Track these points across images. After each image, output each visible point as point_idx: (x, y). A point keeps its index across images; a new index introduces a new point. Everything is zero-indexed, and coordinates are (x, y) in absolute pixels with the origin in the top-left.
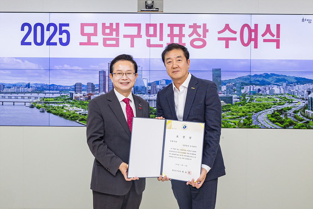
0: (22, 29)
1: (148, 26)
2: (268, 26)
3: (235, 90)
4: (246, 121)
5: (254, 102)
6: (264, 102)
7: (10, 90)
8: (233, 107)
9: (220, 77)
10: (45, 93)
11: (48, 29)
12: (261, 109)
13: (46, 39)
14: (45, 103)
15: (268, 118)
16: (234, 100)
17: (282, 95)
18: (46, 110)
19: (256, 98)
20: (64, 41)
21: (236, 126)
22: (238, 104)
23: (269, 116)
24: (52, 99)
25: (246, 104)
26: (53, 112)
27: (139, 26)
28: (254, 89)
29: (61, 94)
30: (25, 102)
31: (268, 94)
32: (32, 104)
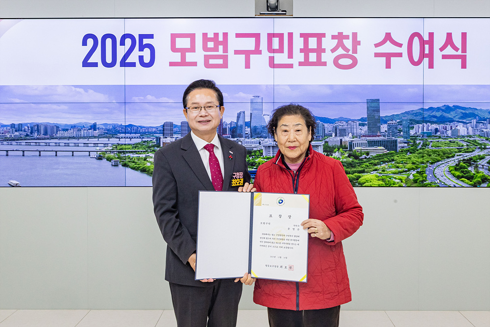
0: (84, 43)
1: (271, 36)
2: (449, 36)
3: (400, 131)
4: (417, 176)
5: (429, 148)
6: (444, 148)
7: (66, 134)
8: (398, 155)
9: (378, 111)
10: (119, 138)
11: (122, 43)
12: (440, 159)
13: (119, 57)
14: (119, 152)
15: (450, 172)
16: (399, 145)
17: (470, 137)
18: (120, 162)
19: (431, 142)
20: (147, 60)
21: (402, 184)
22: (405, 152)
23: (451, 169)
24: (130, 146)
25: (417, 151)
26: (132, 166)
27: (257, 36)
28: (430, 128)
29: (143, 140)
30: (89, 152)
31: (449, 135)
32: (100, 153)
